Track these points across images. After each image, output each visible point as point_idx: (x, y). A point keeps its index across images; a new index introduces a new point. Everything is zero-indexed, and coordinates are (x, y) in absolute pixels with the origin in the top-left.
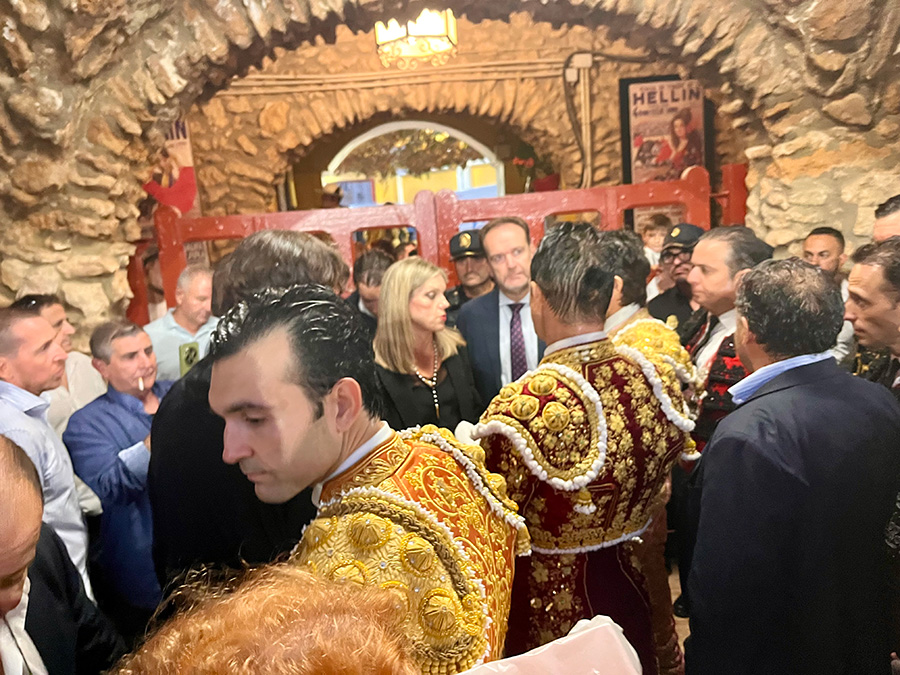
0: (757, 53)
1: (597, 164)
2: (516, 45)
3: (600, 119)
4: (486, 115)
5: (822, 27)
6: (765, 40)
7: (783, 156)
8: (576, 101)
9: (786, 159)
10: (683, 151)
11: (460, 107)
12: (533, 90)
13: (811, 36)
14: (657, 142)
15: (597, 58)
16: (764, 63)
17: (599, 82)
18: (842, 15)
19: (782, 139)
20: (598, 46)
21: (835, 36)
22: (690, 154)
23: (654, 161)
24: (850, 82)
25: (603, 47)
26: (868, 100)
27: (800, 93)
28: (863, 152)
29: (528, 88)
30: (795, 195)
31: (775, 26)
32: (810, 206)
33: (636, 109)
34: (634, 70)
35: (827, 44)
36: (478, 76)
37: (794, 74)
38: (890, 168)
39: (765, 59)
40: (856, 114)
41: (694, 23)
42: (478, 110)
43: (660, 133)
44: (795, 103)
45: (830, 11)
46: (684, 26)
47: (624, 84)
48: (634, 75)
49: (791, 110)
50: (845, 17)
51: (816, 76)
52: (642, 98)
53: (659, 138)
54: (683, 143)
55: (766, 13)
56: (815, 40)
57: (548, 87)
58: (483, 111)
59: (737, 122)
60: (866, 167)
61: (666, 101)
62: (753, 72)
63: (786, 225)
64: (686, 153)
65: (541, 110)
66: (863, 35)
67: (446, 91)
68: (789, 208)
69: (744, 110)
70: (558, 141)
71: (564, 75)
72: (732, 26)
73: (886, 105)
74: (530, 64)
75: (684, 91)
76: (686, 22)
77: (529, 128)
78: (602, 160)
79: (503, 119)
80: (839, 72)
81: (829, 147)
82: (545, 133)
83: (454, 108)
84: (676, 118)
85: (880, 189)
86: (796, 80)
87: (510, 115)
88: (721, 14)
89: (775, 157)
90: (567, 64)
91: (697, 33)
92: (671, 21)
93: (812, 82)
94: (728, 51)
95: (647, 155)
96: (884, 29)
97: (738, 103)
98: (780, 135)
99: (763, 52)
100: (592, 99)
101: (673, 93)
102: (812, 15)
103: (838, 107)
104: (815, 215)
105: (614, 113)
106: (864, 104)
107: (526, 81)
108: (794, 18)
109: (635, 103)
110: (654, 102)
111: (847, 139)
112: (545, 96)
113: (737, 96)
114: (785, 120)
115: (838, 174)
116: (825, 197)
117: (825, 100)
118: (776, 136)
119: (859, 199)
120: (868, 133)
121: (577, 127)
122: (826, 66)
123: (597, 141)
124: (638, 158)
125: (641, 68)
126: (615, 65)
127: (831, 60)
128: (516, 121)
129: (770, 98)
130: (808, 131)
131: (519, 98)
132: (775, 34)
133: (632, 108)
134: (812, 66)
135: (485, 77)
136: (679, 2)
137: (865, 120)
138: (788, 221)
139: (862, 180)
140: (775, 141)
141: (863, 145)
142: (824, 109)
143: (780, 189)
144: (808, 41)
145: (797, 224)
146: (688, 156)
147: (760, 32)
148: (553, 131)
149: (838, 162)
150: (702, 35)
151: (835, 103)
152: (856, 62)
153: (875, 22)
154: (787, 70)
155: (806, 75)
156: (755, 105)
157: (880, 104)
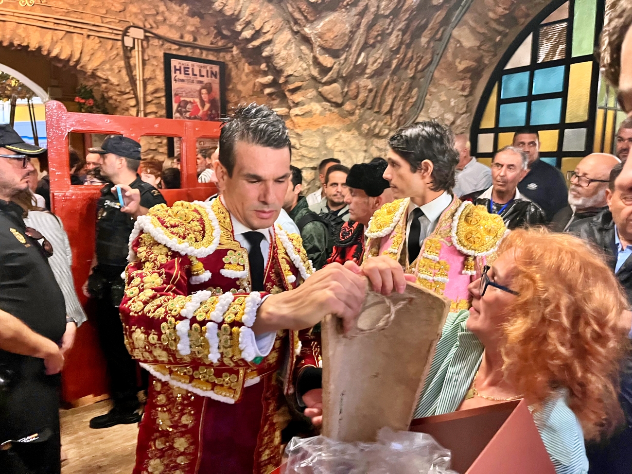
0: (285, 48)
1: (148, 111)
2: (84, 9)
3: (150, 79)
4: (56, 58)
5: (324, 39)
6: (290, 40)
7: (297, 115)
8: (132, 62)
9: (299, 117)
10: (207, 111)
11: (33, 46)
12: (97, 46)
13: (318, 43)
14: (190, 102)
15: (148, 34)
16: (289, 54)
17: (149, 52)
18: (336, 34)
19: (297, 105)
20: (148, 26)
21: (330, 46)
22: (212, 114)
23: (188, 115)
24: (335, 76)
25: (152, 28)
26: (343, 88)
27: (308, 78)
28: (337, 120)
29: (93, 43)
30: (304, 140)
31: (297, 33)
32: (311, 148)
33: (176, 76)
34: (174, 49)
35: (326, 50)
36: (51, 26)
37: (305, 66)
38: (350, 131)
39: (290, 52)
40: (335, 96)
41: (250, 18)
42: (49, 52)
43: (192, 96)
44: (304, 83)
45: (329, 30)
46: (244, 18)
47: (168, 58)
48: (174, 53)
49: (303, 87)
50: (336, 36)
51: (317, 69)
52: (180, 70)
53: (191, 100)
54: (207, 106)
55: (292, 24)
56: (319, 46)
57: (109, 47)
58: (53, 54)
59: (268, 91)
60: (338, 128)
61: (196, 75)
62: (283, 59)
63: (298, 158)
64: (209, 113)
65: (103, 63)
66: (343, 49)
67: (21, 31)
68: (300, 148)
69: (274, 84)
70: (118, 88)
71: (123, 40)
72: (272, 27)
73: (350, 93)
74: (94, 25)
75: (207, 71)
76: (245, 16)
77: (94, 75)
78: (151, 108)
79: (72, 63)
80: (331, 69)
81: (321, 114)
82: (107, 81)
83: (28, 46)
84: (203, 88)
85: (344, 142)
86: (305, 70)
87: (78, 62)
88: (265, 17)
89: (292, 116)
90: (125, 33)
91: (250, 26)
92: (236, 13)
93: (315, 72)
94: (269, 42)
95: (184, 110)
96: (354, 48)
97: (269, 78)
98: (296, 102)
99: (288, 48)
100: (144, 63)
101: (200, 71)
102: (320, 30)
103: (327, 90)
104: (314, 154)
105: (160, 76)
106: (340, 90)
107: (92, 38)
108: (309, 30)
109: (175, 73)
110: (188, 74)
111: (330, 110)
112: (107, 52)
113: (269, 73)
114: (299, 93)
115: (326, 130)
116: (318, 143)
117: (320, 85)
118: (294, 102)
119: (335, 147)
120: (339, 109)
121: (133, 81)
122: (325, 64)
123: (148, 94)
124: (178, 111)
125: (179, 49)
126: (161, 43)
127: (327, 60)
128: (81, 67)
129: (292, 78)
130: (311, 102)
131: (86, 50)
132: (296, 38)
133: (173, 75)
134: (316, 62)
135: (56, 27)
136: (241, 2)
137: (339, 101)
138: (300, 156)
139: (336, 136)
140: (292, 105)
141: (337, 116)
142: (320, 90)
143: (294, 136)
144: (316, 46)
145: (306, 158)
146: (210, 115)
147: (287, 35)
148: (114, 80)
149: (325, 123)
150: (254, 28)
151: (326, 88)
152: (340, 63)
153: (350, 43)
154: (301, 62)
155: (312, 67)
156: (282, 80)
157: (347, 92)
